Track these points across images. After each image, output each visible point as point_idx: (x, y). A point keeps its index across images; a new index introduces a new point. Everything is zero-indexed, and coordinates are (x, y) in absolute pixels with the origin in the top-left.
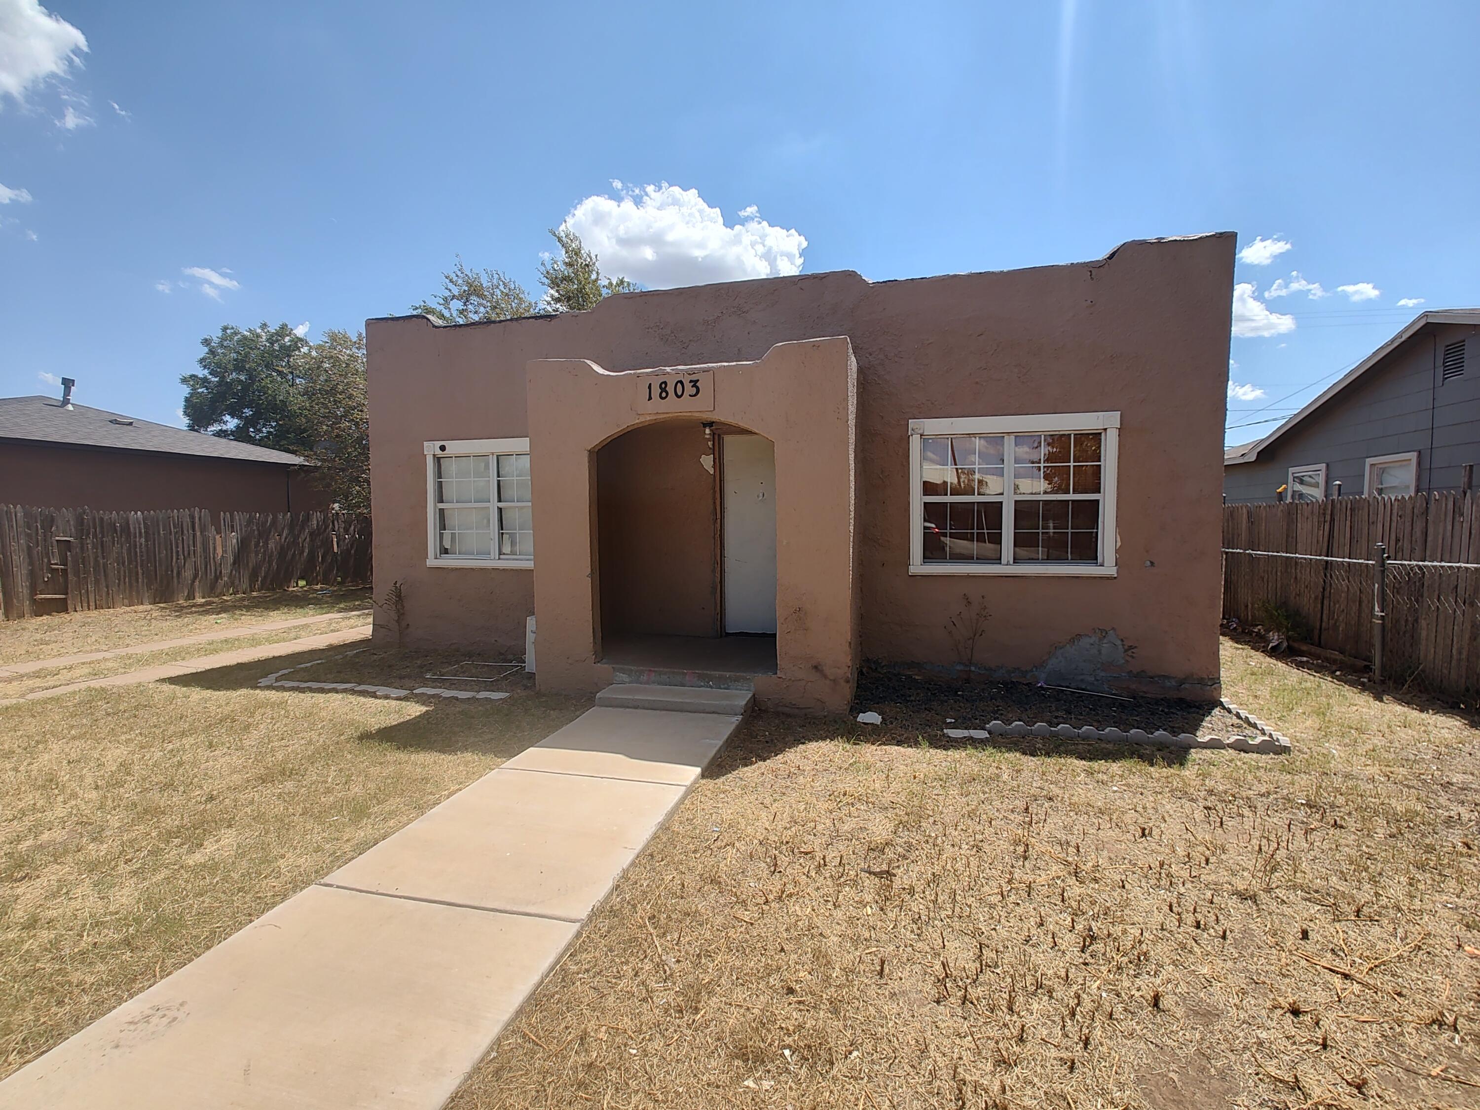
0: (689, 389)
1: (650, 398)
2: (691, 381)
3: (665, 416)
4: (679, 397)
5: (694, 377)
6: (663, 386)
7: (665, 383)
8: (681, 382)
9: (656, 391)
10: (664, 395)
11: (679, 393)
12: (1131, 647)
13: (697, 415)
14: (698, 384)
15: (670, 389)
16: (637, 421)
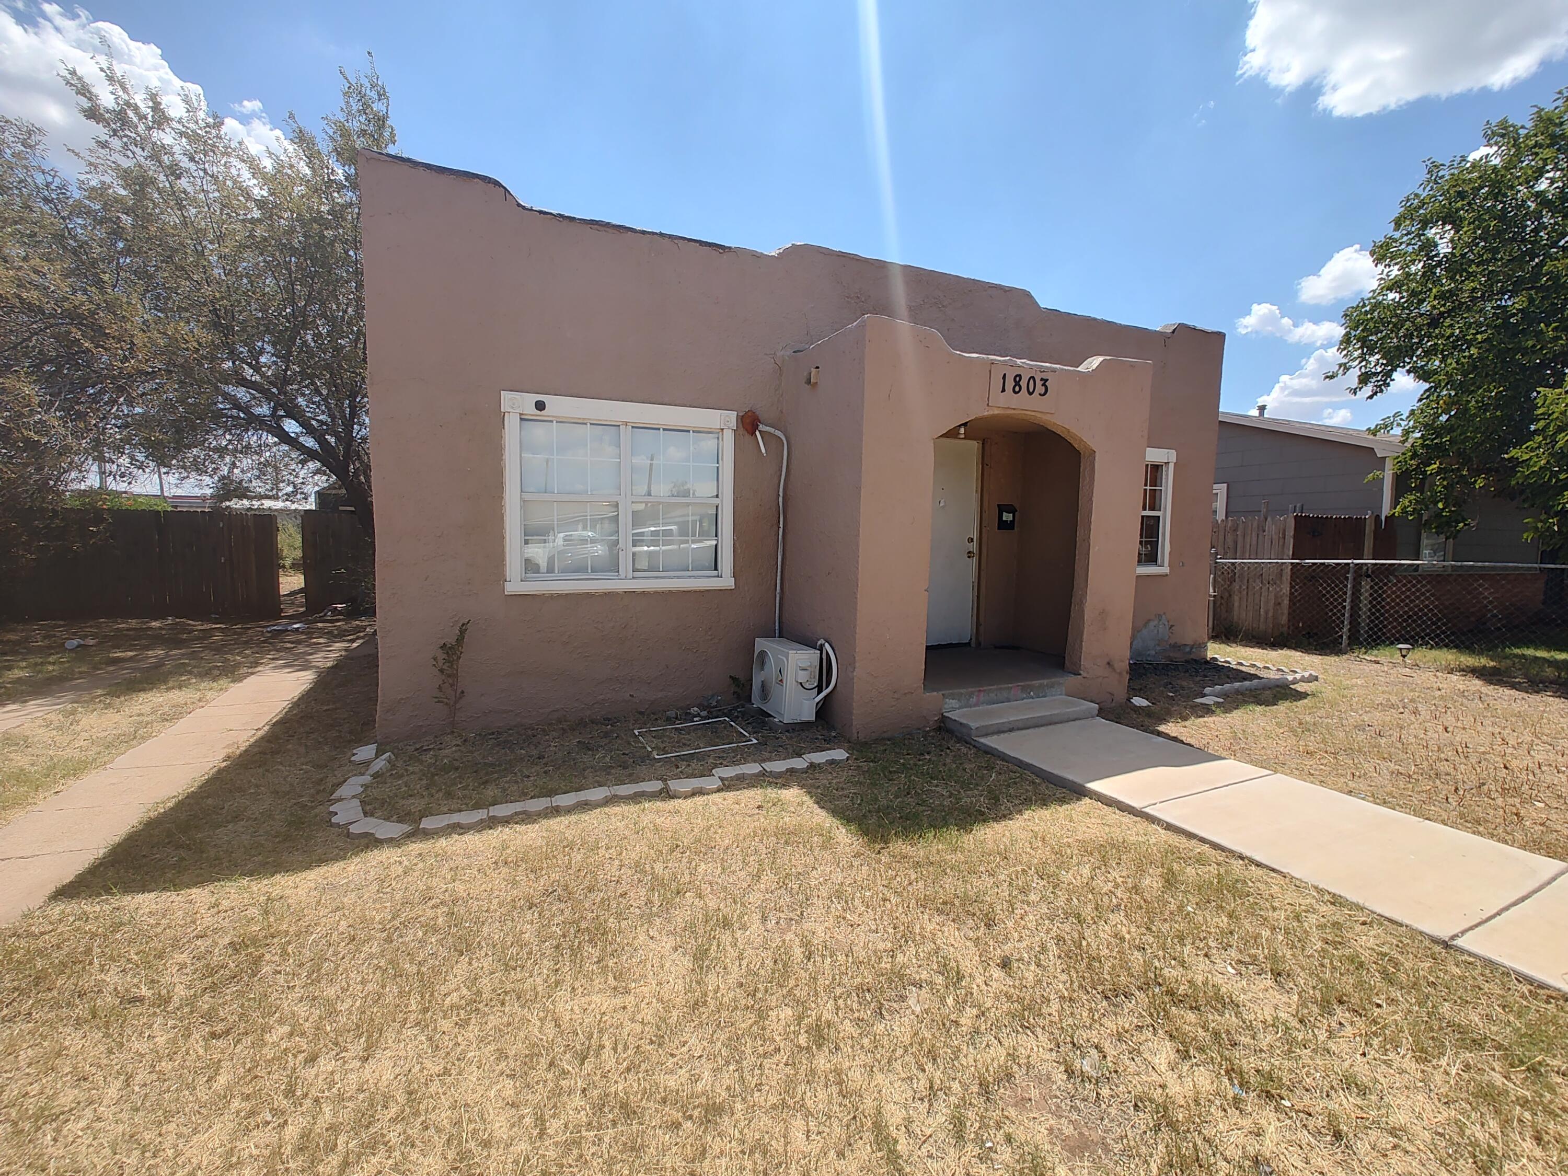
0: (1040, 389)
1: (1003, 390)
2: (1042, 379)
3: (1013, 412)
4: (1030, 394)
5: (1044, 376)
6: (1018, 379)
7: (1020, 376)
8: (1033, 378)
9: (1010, 384)
10: (1017, 389)
11: (1031, 390)
12: (1172, 626)
13: (1039, 415)
14: (1047, 384)
15: (1023, 383)
16: (986, 413)
